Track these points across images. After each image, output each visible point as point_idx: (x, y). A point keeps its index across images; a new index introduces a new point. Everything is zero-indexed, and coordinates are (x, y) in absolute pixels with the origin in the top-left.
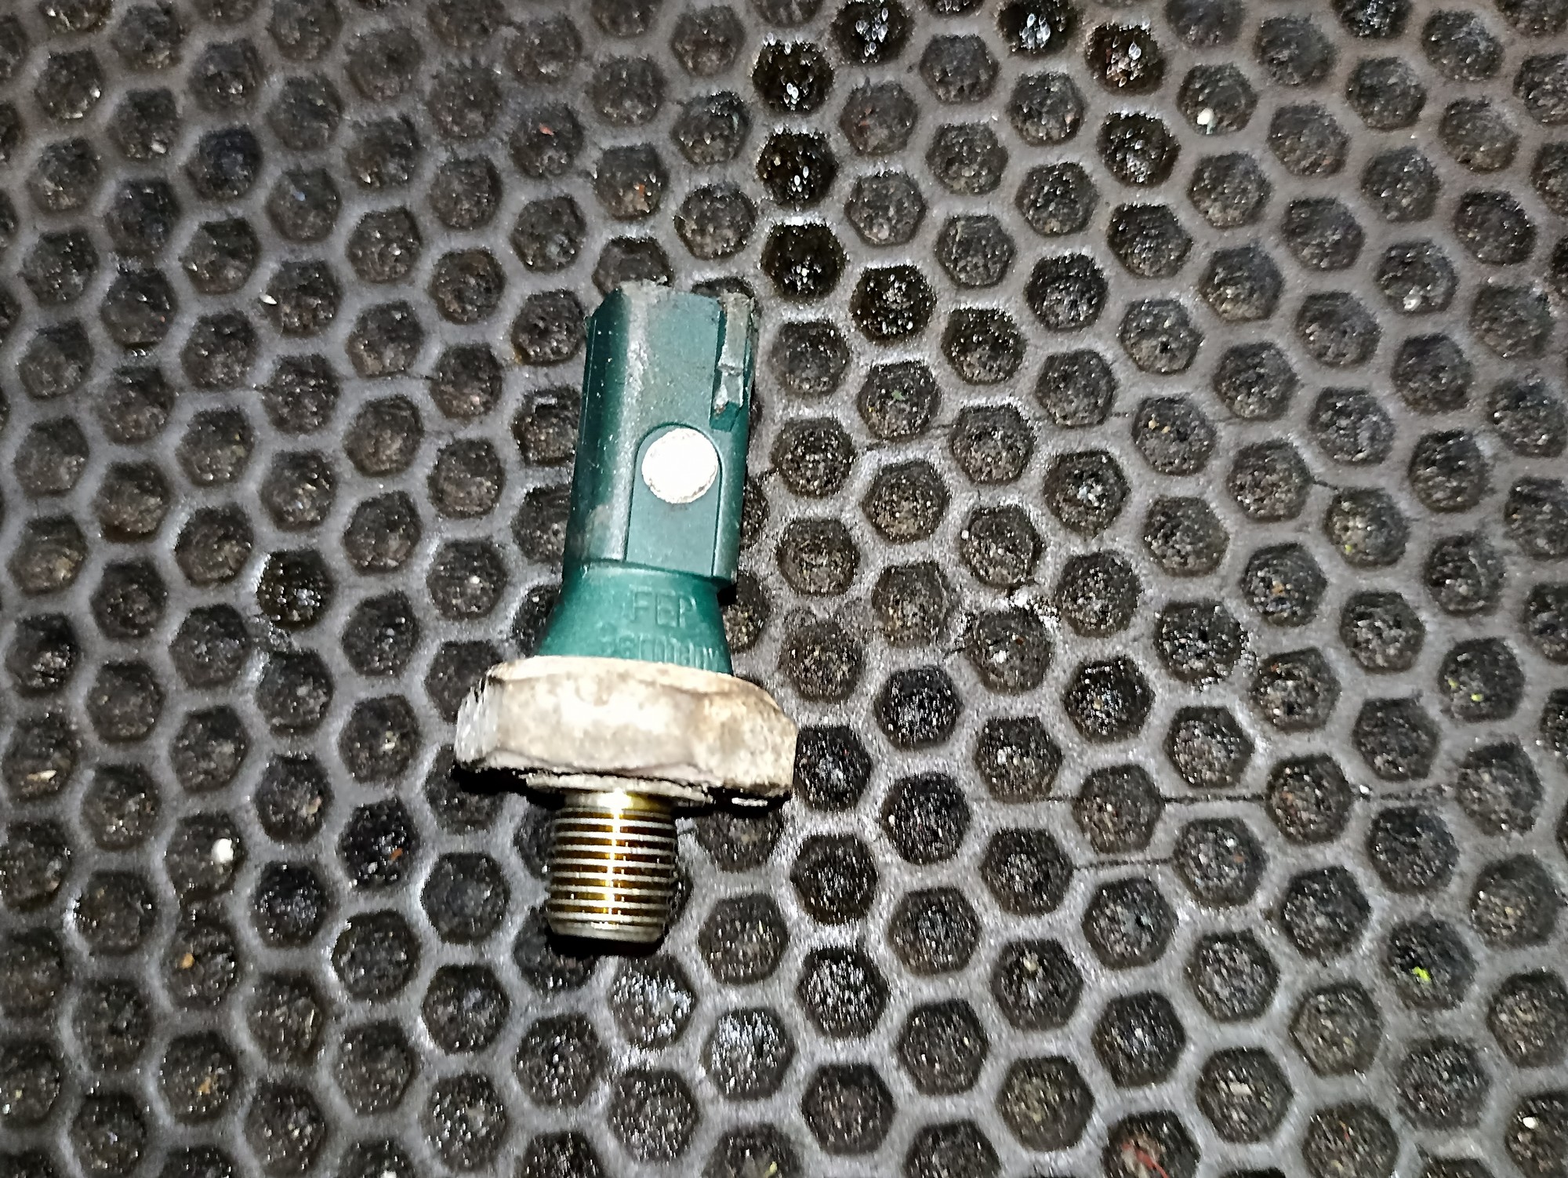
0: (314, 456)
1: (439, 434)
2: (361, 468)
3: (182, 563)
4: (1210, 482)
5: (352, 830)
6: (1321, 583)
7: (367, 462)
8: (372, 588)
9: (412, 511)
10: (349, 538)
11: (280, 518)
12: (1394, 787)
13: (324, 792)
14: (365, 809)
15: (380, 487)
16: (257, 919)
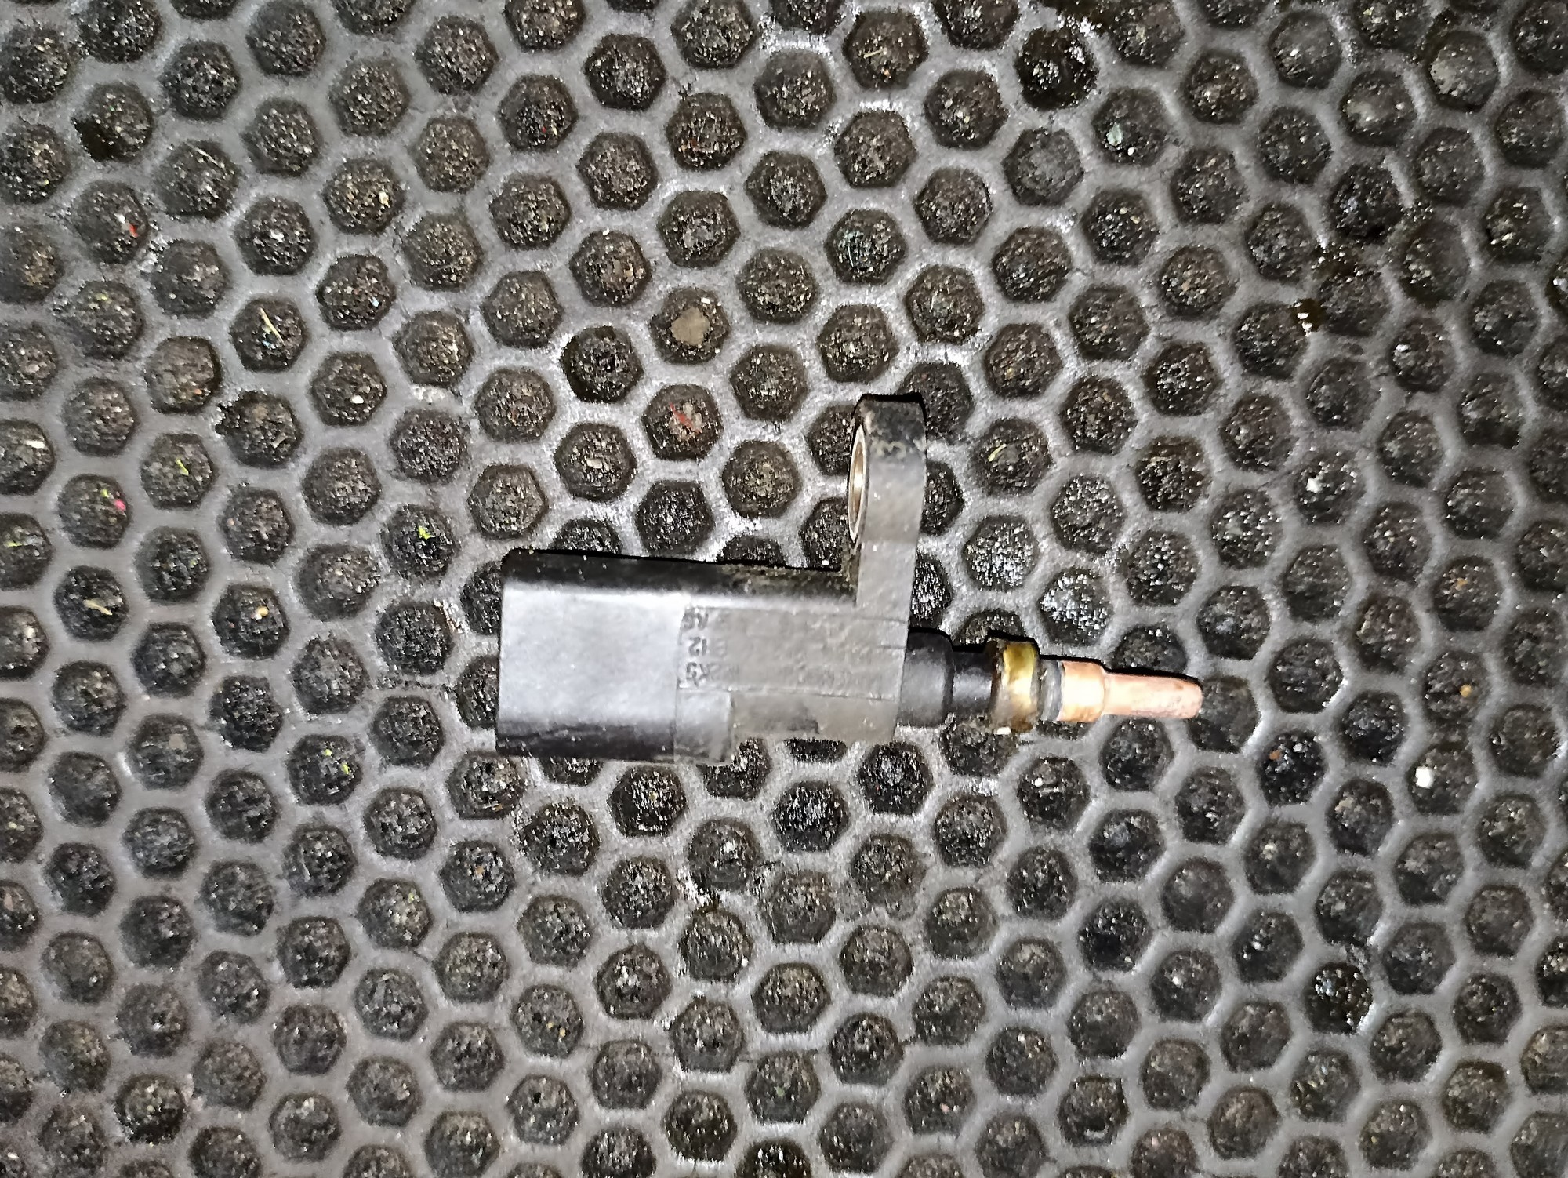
0: (1307, 1115)
1: (1194, 1119)
2: (1267, 1099)
3: (1436, 1036)
4: (524, 977)
5: (1313, 782)
6: (444, 874)
7: (1261, 1101)
8: (1271, 990)
9: (1226, 1054)
10: (1285, 1036)
11: (1345, 1063)
12: (419, 692)
13: (1333, 818)
14: (1300, 801)
15: (1253, 1079)
16: (1403, 719)
